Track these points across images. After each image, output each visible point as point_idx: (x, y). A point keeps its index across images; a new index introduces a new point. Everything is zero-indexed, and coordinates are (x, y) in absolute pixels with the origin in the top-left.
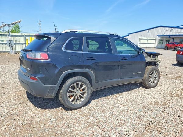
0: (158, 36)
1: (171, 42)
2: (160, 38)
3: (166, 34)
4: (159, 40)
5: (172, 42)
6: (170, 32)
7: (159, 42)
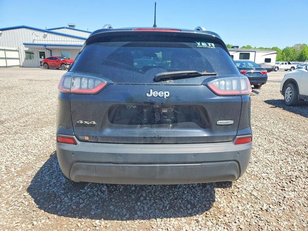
0: (25, 44)
1: (48, 57)
2: (27, 49)
3: (36, 42)
4: (27, 52)
5: (50, 57)
6: (44, 39)
7: (27, 56)
